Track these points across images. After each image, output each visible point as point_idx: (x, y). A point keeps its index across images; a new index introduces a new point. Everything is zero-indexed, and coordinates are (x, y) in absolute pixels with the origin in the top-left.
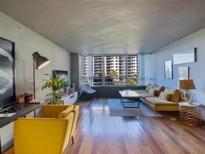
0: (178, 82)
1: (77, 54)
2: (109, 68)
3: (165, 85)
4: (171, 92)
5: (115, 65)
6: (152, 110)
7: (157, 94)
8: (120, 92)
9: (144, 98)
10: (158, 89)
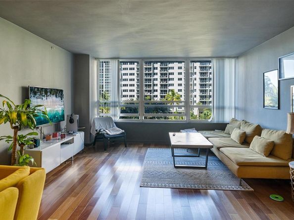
0: (289, 117)
1: (87, 56)
2: (166, 86)
3: (263, 123)
4: (275, 137)
5: (176, 82)
6: (233, 176)
7: (245, 140)
8: (171, 134)
9: (218, 149)
10: (249, 130)
